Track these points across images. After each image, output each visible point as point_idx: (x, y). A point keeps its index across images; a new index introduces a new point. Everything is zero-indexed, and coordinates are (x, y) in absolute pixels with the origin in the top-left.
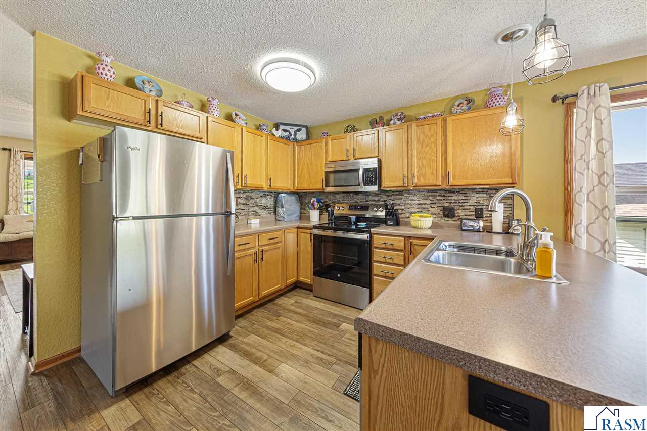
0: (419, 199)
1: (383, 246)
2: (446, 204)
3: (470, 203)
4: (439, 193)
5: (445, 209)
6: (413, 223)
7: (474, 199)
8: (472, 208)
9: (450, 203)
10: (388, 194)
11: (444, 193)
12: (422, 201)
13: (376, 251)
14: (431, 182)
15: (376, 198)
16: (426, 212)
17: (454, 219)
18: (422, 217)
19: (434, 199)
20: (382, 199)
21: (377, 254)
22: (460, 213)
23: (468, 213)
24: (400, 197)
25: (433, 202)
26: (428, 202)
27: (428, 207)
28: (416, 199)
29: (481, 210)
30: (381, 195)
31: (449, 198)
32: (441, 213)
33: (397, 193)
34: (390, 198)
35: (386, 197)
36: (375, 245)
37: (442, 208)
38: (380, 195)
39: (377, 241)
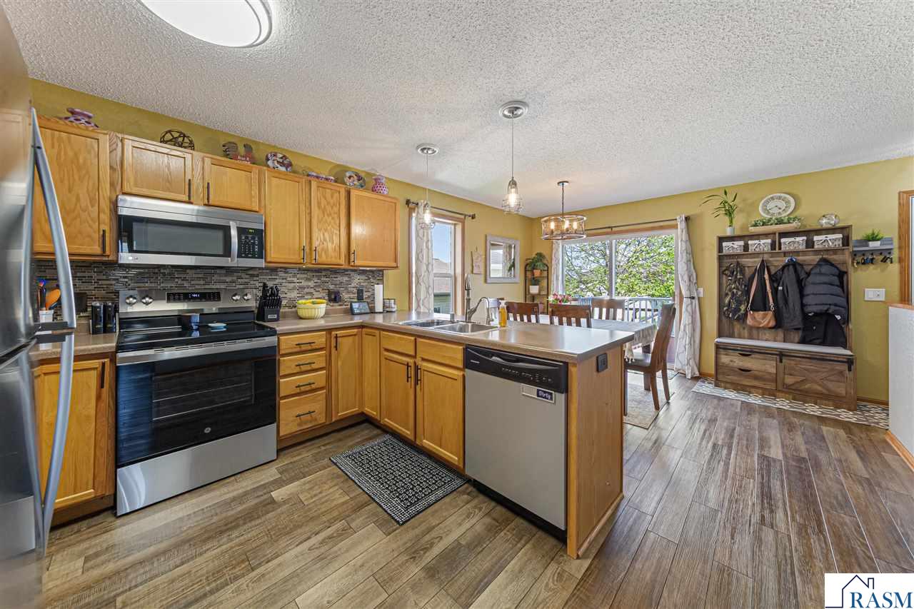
0: (301, 281)
1: (297, 349)
2: (332, 287)
3: (353, 285)
4: (324, 273)
5: (330, 293)
6: (302, 313)
7: (356, 281)
8: (355, 291)
9: (336, 285)
10: (251, 272)
11: (329, 273)
12: (304, 283)
13: (284, 360)
14: (334, 261)
15: (228, 279)
16: (310, 297)
17: (340, 303)
18: (313, 303)
19: (319, 281)
20: (239, 280)
21: (287, 364)
22: (345, 296)
23: (352, 296)
24: (274, 277)
25: (317, 284)
26: (311, 284)
27: (312, 290)
28: (295, 280)
29: (362, 290)
30: (239, 274)
31: (335, 279)
32: (327, 298)
33: (268, 271)
34: (255, 278)
35: (247, 276)
36: (282, 352)
37: (327, 291)
38: (235, 274)
39: (287, 343)
